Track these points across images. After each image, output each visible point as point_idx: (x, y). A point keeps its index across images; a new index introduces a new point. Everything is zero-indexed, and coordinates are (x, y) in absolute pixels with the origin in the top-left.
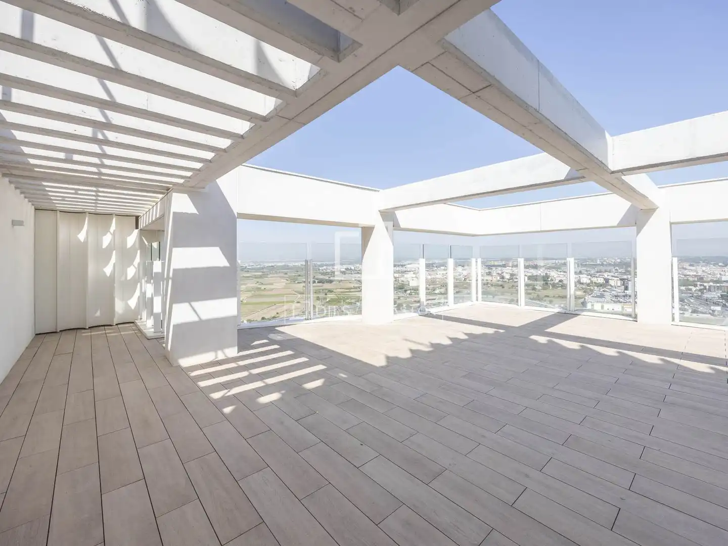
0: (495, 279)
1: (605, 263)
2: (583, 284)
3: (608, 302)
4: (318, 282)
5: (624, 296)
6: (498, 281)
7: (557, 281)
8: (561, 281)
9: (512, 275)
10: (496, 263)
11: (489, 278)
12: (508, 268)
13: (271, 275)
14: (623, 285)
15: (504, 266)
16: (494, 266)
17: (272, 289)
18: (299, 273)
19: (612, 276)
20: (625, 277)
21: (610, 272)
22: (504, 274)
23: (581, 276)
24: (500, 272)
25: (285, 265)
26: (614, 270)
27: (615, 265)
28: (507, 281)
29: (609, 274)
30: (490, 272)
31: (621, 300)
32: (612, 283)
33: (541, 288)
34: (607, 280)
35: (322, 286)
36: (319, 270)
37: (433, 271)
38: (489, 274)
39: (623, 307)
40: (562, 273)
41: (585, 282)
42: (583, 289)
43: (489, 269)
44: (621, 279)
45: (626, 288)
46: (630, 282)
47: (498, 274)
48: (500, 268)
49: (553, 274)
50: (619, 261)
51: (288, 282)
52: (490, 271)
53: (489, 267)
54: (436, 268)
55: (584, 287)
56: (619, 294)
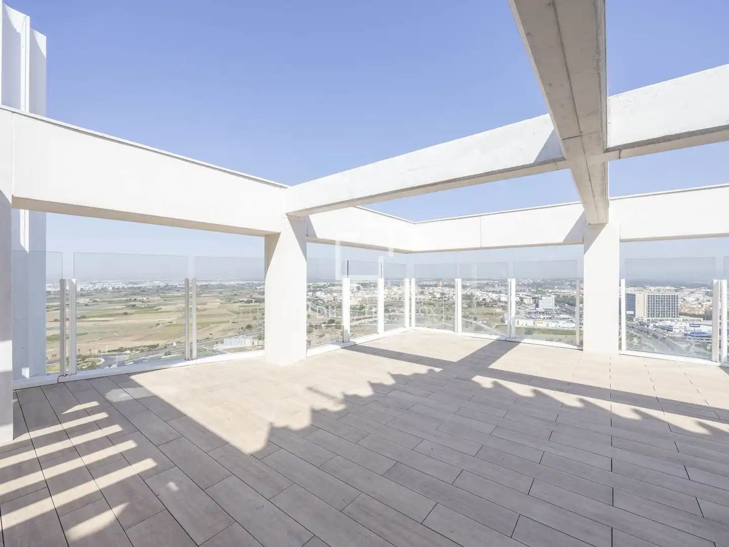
0: (427, 297)
1: (520, 283)
2: (502, 302)
3: (522, 319)
4: (255, 302)
5: (535, 313)
6: (431, 300)
7: (481, 300)
8: (484, 300)
9: (442, 294)
10: (428, 283)
11: (422, 297)
12: (438, 288)
13: (204, 295)
14: (535, 303)
15: (436, 286)
16: (426, 286)
17: (205, 310)
18: (235, 292)
19: (526, 295)
20: (536, 296)
21: (524, 291)
22: (435, 294)
23: (501, 295)
24: (431, 292)
25: (220, 284)
26: (527, 290)
27: (529, 285)
28: (438, 300)
29: (524, 293)
30: (422, 292)
31: (533, 316)
32: (526, 301)
33: (467, 306)
34: (522, 299)
35: (259, 306)
36: (257, 289)
37: (370, 290)
38: (422, 293)
39: (534, 323)
40: (485, 293)
41: (503, 300)
42: (502, 306)
43: (422, 288)
44: (533, 298)
45: (537, 306)
46: (540, 300)
47: (430, 293)
48: (431, 288)
49: (478, 293)
50: (532, 281)
51: (222, 301)
52: (423, 290)
53: (423, 286)
54: (373, 288)
55: (503, 305)
56: (532, 311)
